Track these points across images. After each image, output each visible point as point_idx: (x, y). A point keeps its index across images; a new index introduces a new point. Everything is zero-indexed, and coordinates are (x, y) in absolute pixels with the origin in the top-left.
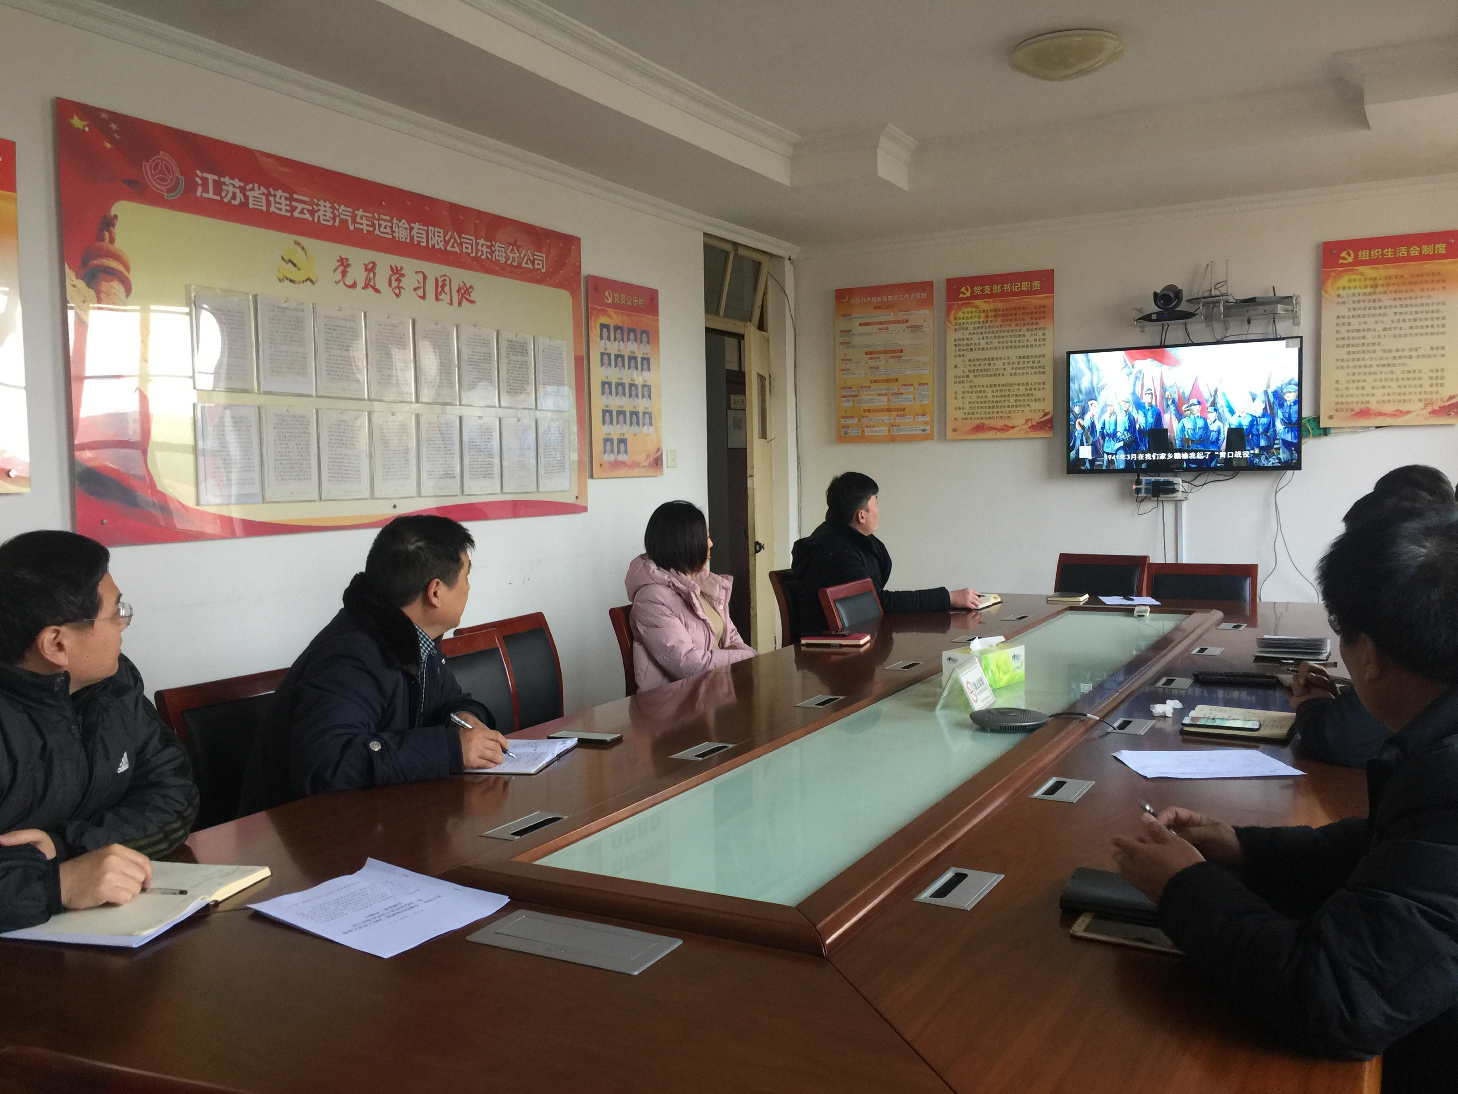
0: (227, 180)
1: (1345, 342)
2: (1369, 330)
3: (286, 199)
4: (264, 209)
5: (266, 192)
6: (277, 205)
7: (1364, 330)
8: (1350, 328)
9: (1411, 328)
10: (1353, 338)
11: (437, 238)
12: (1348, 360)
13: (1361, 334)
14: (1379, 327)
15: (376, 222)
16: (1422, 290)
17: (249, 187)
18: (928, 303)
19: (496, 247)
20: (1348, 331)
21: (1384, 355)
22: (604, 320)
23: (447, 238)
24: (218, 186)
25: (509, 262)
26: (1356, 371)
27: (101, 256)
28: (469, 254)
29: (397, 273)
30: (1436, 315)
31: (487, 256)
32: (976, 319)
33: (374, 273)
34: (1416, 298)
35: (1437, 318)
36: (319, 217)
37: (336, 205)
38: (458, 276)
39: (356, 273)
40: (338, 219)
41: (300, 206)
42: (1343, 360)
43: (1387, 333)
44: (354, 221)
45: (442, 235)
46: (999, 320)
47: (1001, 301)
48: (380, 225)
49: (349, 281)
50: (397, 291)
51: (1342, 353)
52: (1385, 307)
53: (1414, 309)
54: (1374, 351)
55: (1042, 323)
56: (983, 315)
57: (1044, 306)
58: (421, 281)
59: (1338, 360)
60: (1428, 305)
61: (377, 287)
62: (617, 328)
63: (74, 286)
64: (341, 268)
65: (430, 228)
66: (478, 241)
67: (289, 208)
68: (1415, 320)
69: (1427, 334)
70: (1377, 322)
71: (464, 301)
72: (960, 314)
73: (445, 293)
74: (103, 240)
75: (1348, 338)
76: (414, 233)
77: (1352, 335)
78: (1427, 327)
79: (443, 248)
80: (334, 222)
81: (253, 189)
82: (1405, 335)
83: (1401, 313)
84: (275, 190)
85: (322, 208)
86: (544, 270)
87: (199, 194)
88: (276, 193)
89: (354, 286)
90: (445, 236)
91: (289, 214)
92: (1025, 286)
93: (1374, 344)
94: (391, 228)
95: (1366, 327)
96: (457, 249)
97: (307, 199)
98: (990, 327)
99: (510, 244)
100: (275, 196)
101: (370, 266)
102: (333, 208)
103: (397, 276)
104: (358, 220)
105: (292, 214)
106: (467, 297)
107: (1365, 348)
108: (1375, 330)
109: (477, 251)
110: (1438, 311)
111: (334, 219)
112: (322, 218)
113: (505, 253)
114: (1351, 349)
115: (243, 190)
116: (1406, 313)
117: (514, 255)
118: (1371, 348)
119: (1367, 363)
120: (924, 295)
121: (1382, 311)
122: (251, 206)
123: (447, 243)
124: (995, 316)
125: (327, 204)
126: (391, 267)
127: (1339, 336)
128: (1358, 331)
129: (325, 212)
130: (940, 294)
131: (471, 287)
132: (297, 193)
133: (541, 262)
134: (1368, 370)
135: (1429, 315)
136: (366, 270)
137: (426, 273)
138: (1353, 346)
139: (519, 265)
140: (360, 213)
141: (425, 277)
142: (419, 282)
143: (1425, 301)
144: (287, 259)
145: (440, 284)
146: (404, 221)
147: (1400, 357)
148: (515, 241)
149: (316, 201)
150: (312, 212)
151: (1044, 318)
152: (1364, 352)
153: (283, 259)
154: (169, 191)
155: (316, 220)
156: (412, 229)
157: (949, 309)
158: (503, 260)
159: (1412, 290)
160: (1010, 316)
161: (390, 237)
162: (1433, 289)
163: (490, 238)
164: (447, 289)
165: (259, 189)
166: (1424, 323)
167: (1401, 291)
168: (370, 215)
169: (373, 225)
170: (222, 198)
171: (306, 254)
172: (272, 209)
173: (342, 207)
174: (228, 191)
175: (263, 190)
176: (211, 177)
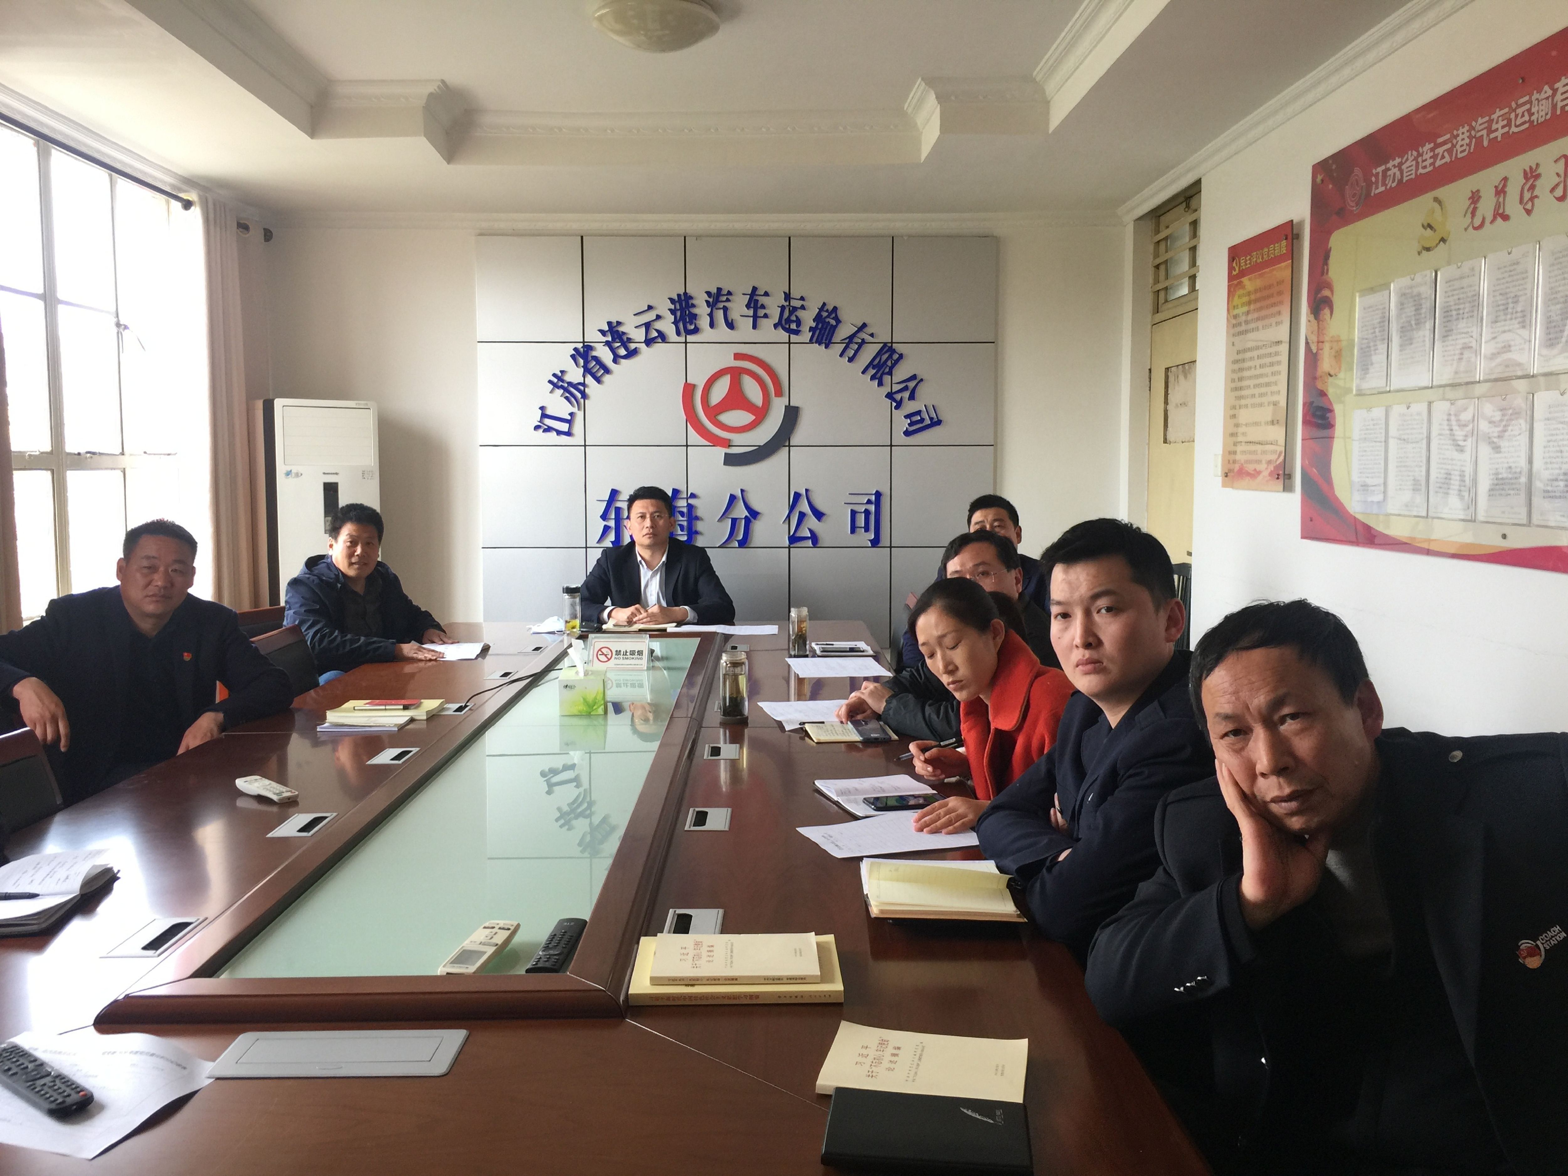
0: (1390, 165)
3: (1431, 150)
4: (1414, 176)
5: (1416, 155)
6: (1423, 165)
15: (1515, 114)
17: (1403, 161)
24: (1384, 175)
27: (1322, 289)
29: (1534, 174)
33: (1506, 192)
36: (1457, 151)
37: (1475, 123)
39: (1487, 205)
40: (1474, 140)
41: (1441, 151)
44: (1490, 131)
48: (1519, 116)
49: (1477, 219)
50: (1530, 204)
58: (1562, 170)
61: (1506, 212)
64: (1472, 206)
67: (1431, 161)
74: (1324, 274)
76: (1557, 98)
80: (1470, 149)
81: (1407, 160)
84: (1423, 146)
85: (1461, 137)
88: (1424, 149)
89: (1482, 223)
91: (1431, 168)
94: (1532, 110)
97: (1448, 136)
100: (1422, 155)
101: (1502, 186)
103: (1534, 178)
104: (1494, 127)
105: (1434, 167)
111: (1470, 144)
112: (1460, 150)
122: (1403, 180)
125: (1467, 128)
126: (1527, 170)
129: (1463, 141)
132: (1440, 136)
136: (1498, 192)
140: (1499, 113)
142: (1561, 173)
144: (1426, 225)
146: (1545, 88)
149: (1455, 133)
150: (1450, 151)
153: (1423, 226)
154: (1358, 203)
155: (1453, 158)
156: (1555, 93)
161: (1531, 124)
165: (1411, 156)
168: (1509, 109)
169: (1509, 123)
170: (1386, 185)
171: (1442, 209)
172: (1421, 171)
173: (1480, 121)
174: (1390, 176)
175: (1415, 153)
176: (1380, 169)
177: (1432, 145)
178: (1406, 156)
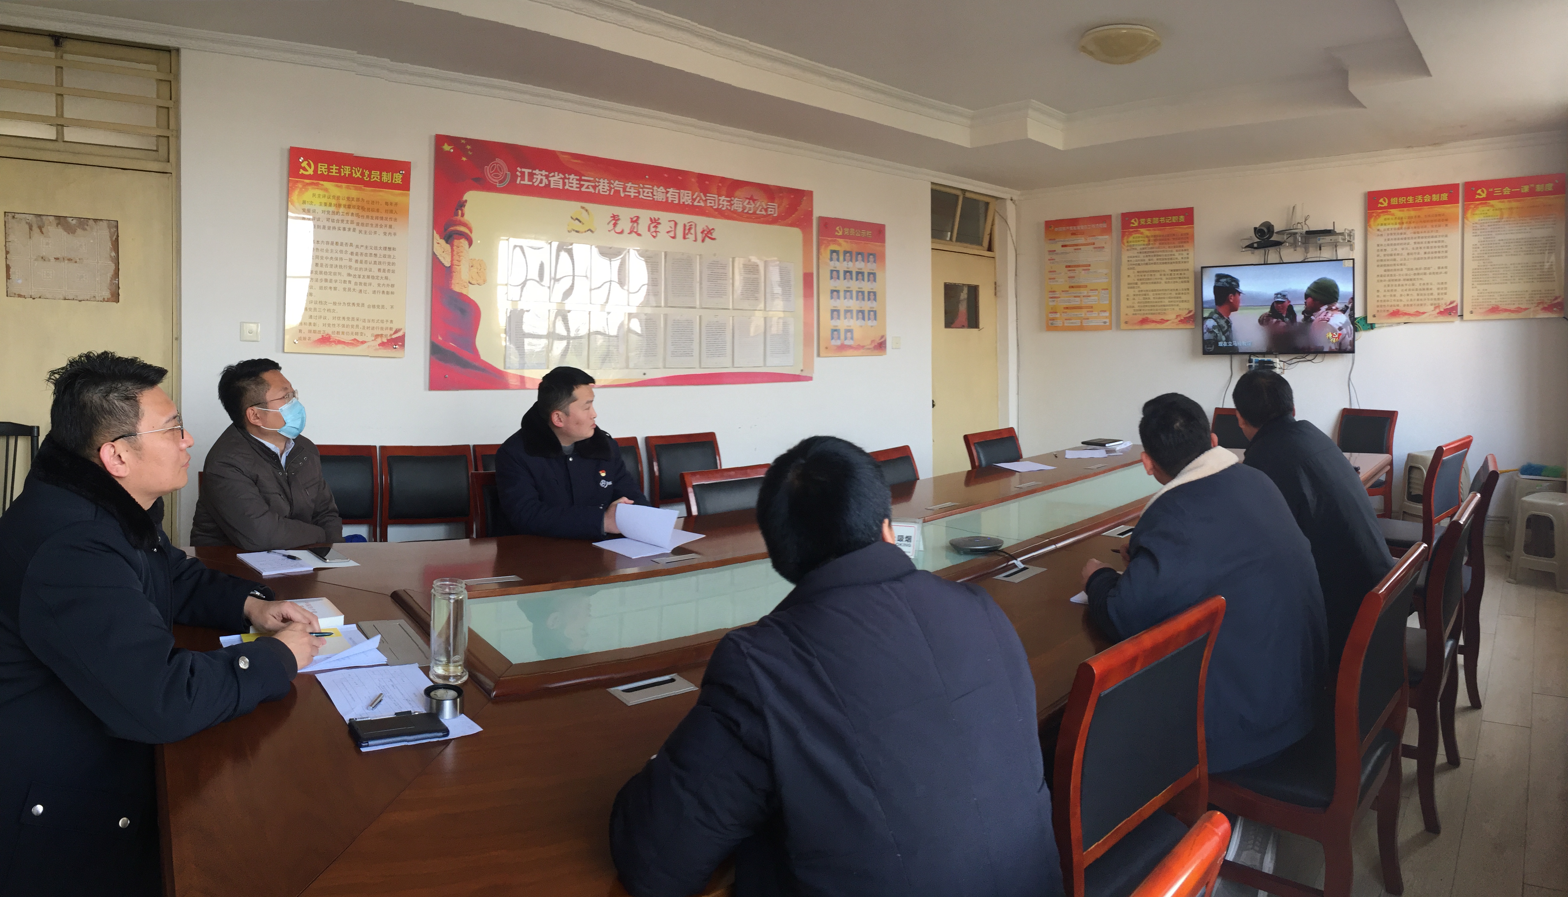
0: (537, 172)
1: (1383, 263)
2: (1398, 254)
3: (577, 180)
4: (561, 187)
5: (563, 176)
6: (570, 185)
7: (1395, 255)
8: (1385, 253)
9: (1425, 253)
10: (1388, 260)
11: (686, 197)
12: (1385, 276)
13: (1393, 257)
14: (1405, 252)
15: (641, 190)
16: (1432, 226)
17: (551, 175)
18: (1108, 230)
19: (735, 201)
20: (1385, 255)
21: (1408, 272)
22: (834, 247)
23: (694, 197)
24: (531, 176)
25: (746, 211)
26: (1390, 283)
27: (456, 225)
28: (712, 207)
29: (655, 222)
30: (1440, 244)
31: (727, 208)
32: (1142, 243)
33: (638, 224)
34: (1428, 232)
35: (1442, 247)
36: (599, 190)
37: (612, 181)
38: (702, 222)
39: (625, 224)
40: (613, 190)
41: (586, 184)
42: (1381, 276)
43: (1410, 257)
44: (624, 191)
45: (690, 195)
46: (1157, 243)
47: (1159, 230)
48: (644, 192)
49: (618, 229)
50: (654, 234)
51: (1381, 271)
52: (1409, 238)
53: (1427, 240)
54: (1402, 270)
55: (1186, 246)
56: (1146, 239)
57: (1187, 234)
58: (673, 226)
59: (1378, 276)
60: (1436, 237)
61: (639, 232)
62: (845, 252)
63: (438, 243)
64: (614, 221)
65: (682, 191)
66: (720, 198)
67: (578, 186)
68: (1428, 248)
69: (1435, 257)
70: (1403, 249)
71: (707, 239)
72: (1131, 239)
73: (691, 234)
74: (457, 215)
75: (1385, 260)
76: (669, 195)
77: (1387, 258)
78: (1436, 252)
79: (691, 204)
80: (610, 192)
81: (554, 176)
82: (1422, 258)
83: (1419, 243)
84: (570, 174)
85: (601, 184)
86: (775, 215)
87: (518, 182)
88: (570, 176)
89: (622, 232)
90: (693, 196)
91: (578, 190)
92: (1174, 219)
93: (1401, 264)
94: (652, 193)
95: (1396, 252)
96: (702, 204)
97: (592, 179)
98: (1151, 248)
99: (747, 198)
100: (569, 179)
101: (635, 219)
102: (610, 183)
103: (655, 224)
104: (628, 189)
105: (580, 190)
106: (709, 236)
107: (1397, 267)
108: (1402, 255)
109: (719, 205)
110: (1443, 241)
111: (610, 190)
112: (601, 190)
113: (743, 204)
114: (1387, 268)
115: (547, 177)
116: (1422, 243)
117: (750, 206)
118: (1400, 267)
119: (1397, 278)
120: (1105, 225)
121: (1407, 241)
122: (552, 186)
123: (694, 200)
124: (1155, 240)
125: (606, 181)
126: (651, 219)
127: (1379, 258)
128: (1391, 255)
129: (603, 186)
130: (1116, 224)
131: (713, 229)
132: (585, 176)
133: (774, 209)
134: (1397, 283)
135: (1437, 244)
136: (632, 221)
137: (676, 221)
138: (1388, 265)
139: (754, 213)
140: (630, 185)
141: (676, 224)
142: (671, 227)
143: (1434, 234)
144: (575, 218)
145: (687, 228)
146: (662, 188)
147: (1418, 274)
148: (752, 196)
149: (597, 180)
150: (594, 187)
151: (1188, 242)
152: (1395, 270)
153: (572, 218)
154: (501, 182)
155: (597, 192)
156: (667, 192)
157: (1123, 236)
158: (740, 210)
159: (1426, 227)
160: (1163, 240)
161: (651, 199)
162: (1440, 226)
163: (730, 195)
164: (692, 231)
165: (558, 175)
166: (1434, 250)
167: (1419, 227)
168: (637, 186)
169: (639, 193)
170: (533, 183)
171: (589, 214)
172: (566, 187)
173: (617, 182)
174: (537, 178)
175: (561, 176)
176: (527, 171)
177: (578, 177)
178: (552, 174)
